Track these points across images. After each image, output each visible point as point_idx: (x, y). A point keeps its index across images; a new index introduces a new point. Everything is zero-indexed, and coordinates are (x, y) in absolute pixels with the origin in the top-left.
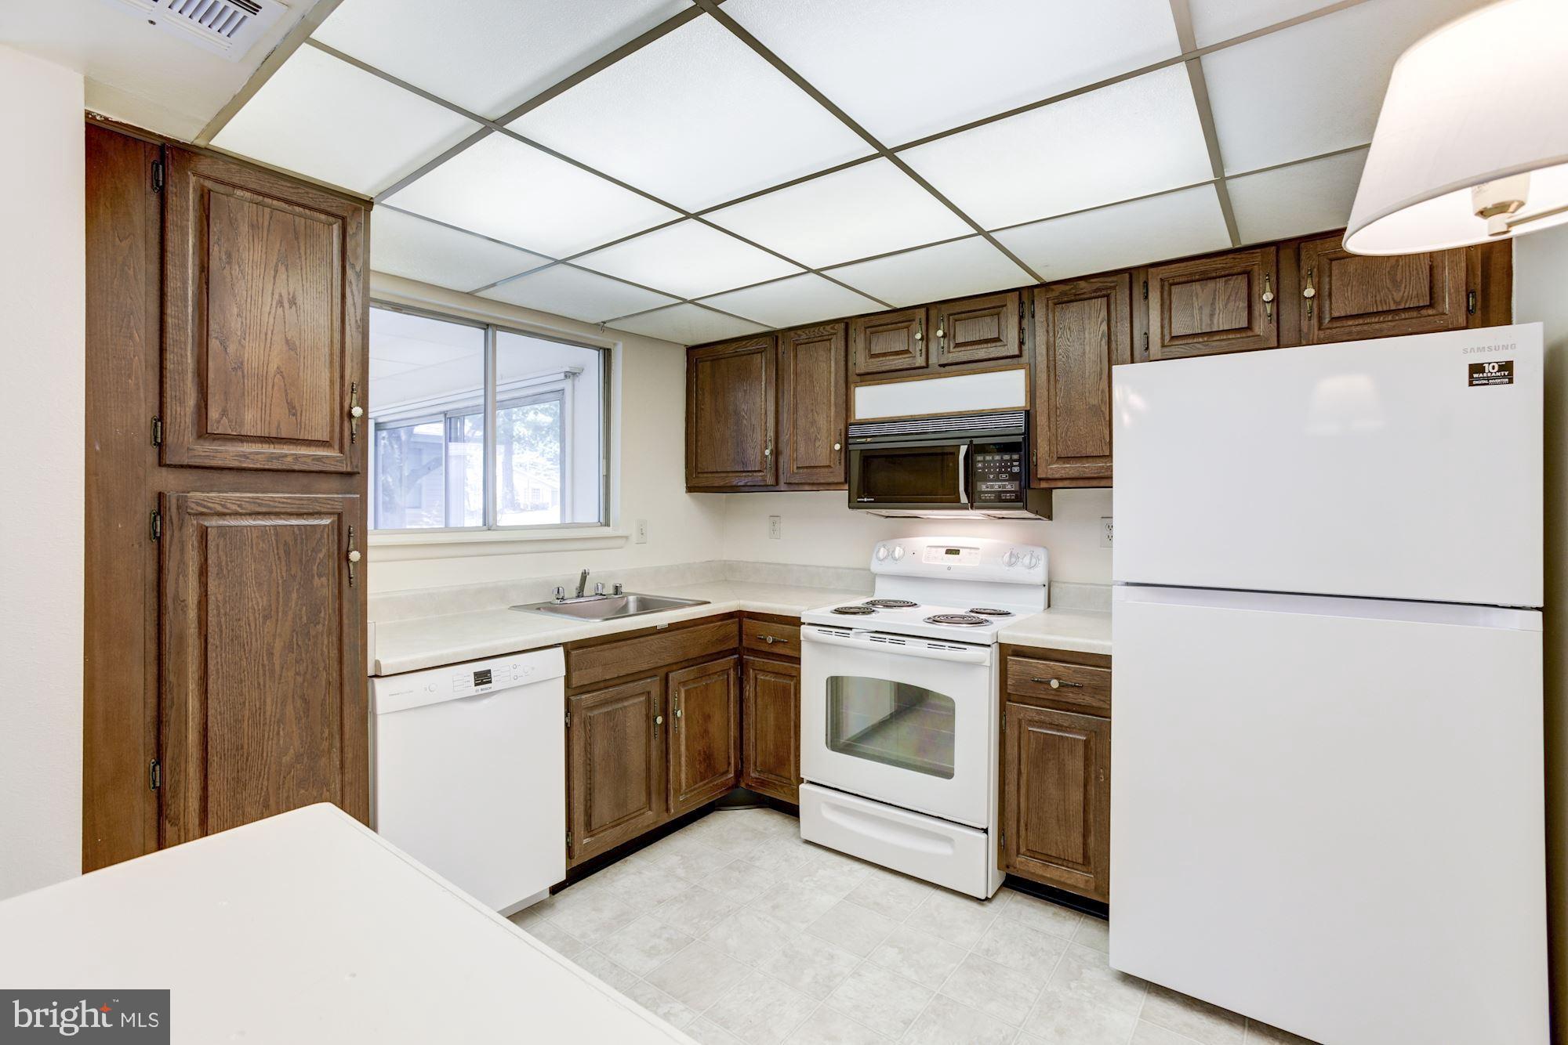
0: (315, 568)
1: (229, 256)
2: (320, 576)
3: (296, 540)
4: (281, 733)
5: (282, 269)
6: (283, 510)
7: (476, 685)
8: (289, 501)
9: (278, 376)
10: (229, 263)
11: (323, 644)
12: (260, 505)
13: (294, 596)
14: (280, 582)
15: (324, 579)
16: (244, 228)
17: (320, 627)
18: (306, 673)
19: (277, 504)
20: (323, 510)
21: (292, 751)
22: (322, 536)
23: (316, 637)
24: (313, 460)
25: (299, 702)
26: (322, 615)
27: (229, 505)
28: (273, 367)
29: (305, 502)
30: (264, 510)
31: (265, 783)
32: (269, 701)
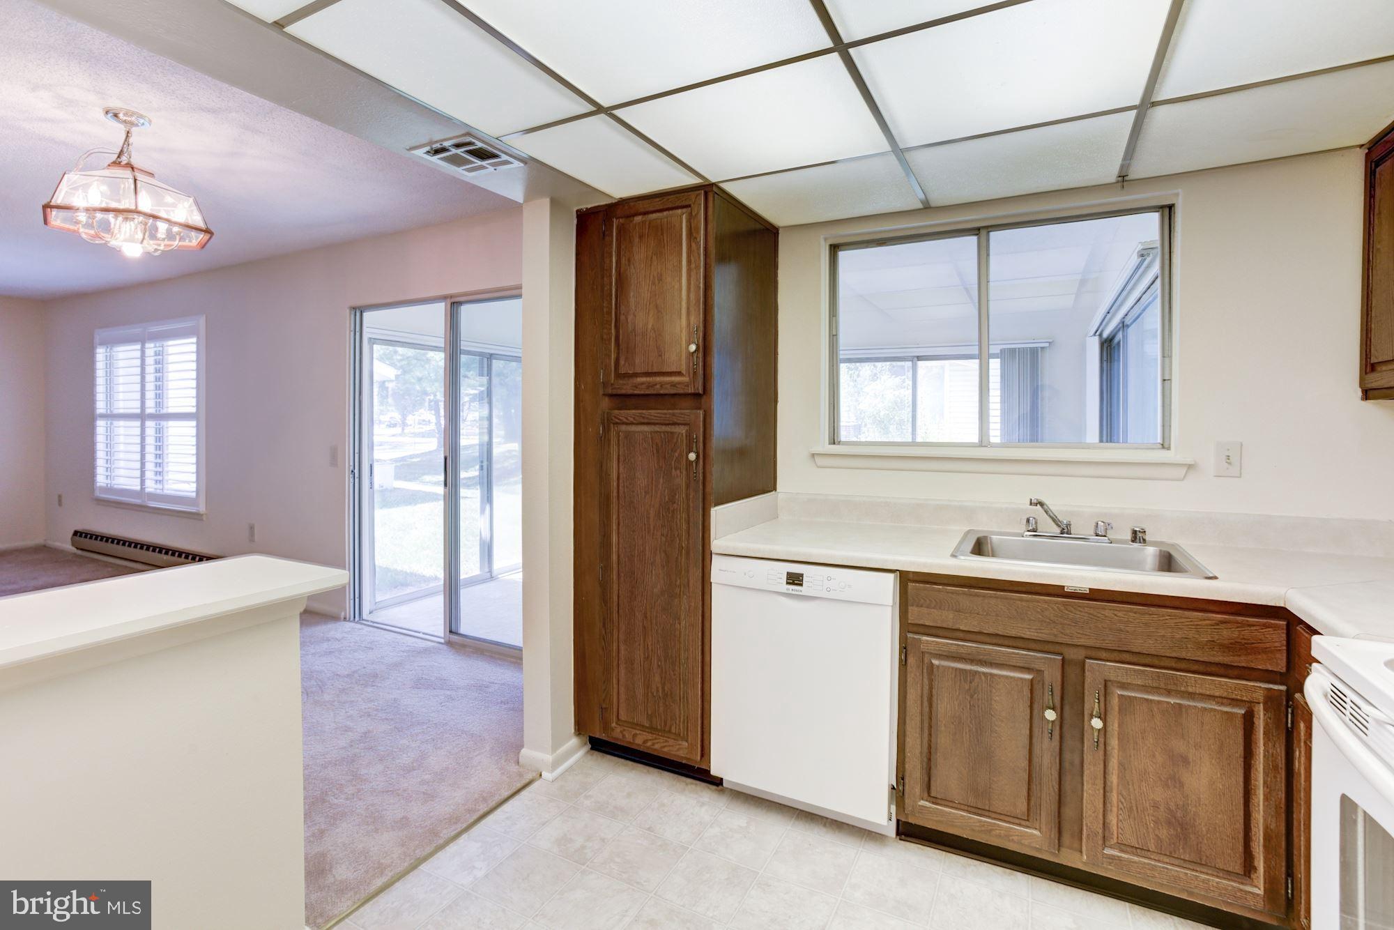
0: (673, 463)
1: (629, 260)
2: (676, 469)
3: (662, 442)
4: (654, 572)
5: (654, 258)
6: (656, 422)
7: (788, 583)
8: (658, 415)
9: (652, 331)
10: (629, 265)
11: (677, 518)
12: (643, 418)
13: (661, 480)
14: (654, 470)
15: (678, 472)
16: (637, 240)
17: (675, 505)
18: (667, 535)
19: (652, 417)
20: (679, 422)
21: (659, 587)
22: (677, 440)
23: (673, 511)
24: (671, 386)
25: (663, 555)
26: (677, 497)
27: (629, 418)
28: (650, 326)
29: (668, 416)
30: (646, 421)
31: (645, 601)
32: (647, 548)
